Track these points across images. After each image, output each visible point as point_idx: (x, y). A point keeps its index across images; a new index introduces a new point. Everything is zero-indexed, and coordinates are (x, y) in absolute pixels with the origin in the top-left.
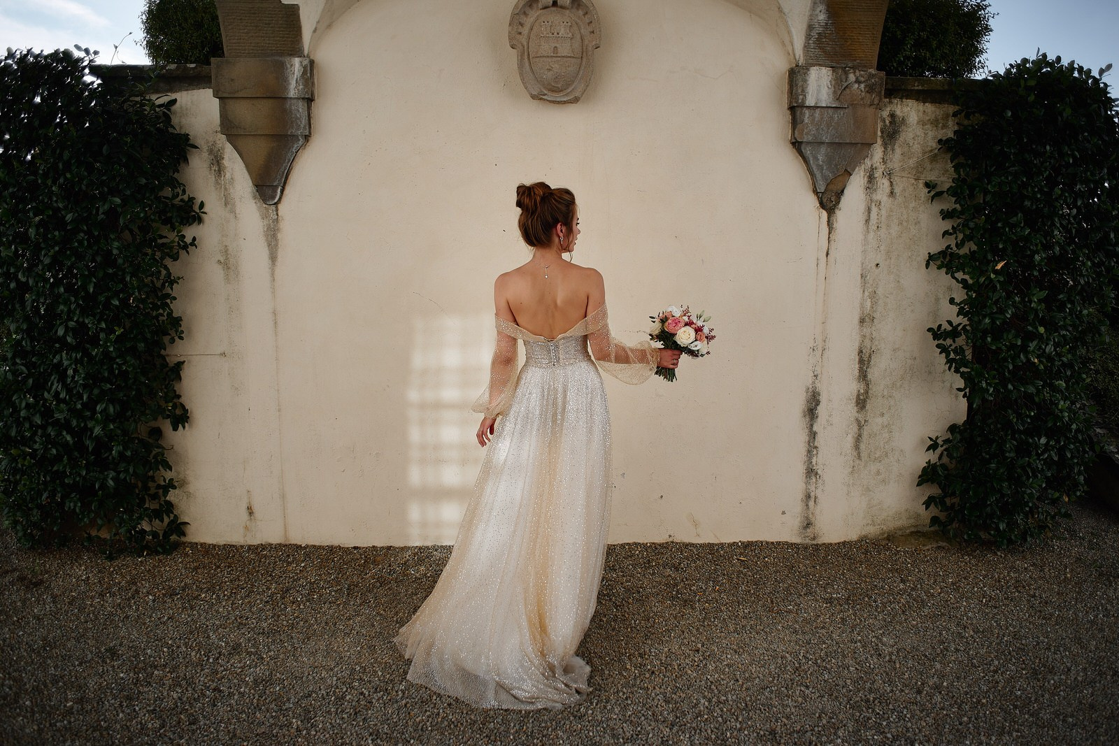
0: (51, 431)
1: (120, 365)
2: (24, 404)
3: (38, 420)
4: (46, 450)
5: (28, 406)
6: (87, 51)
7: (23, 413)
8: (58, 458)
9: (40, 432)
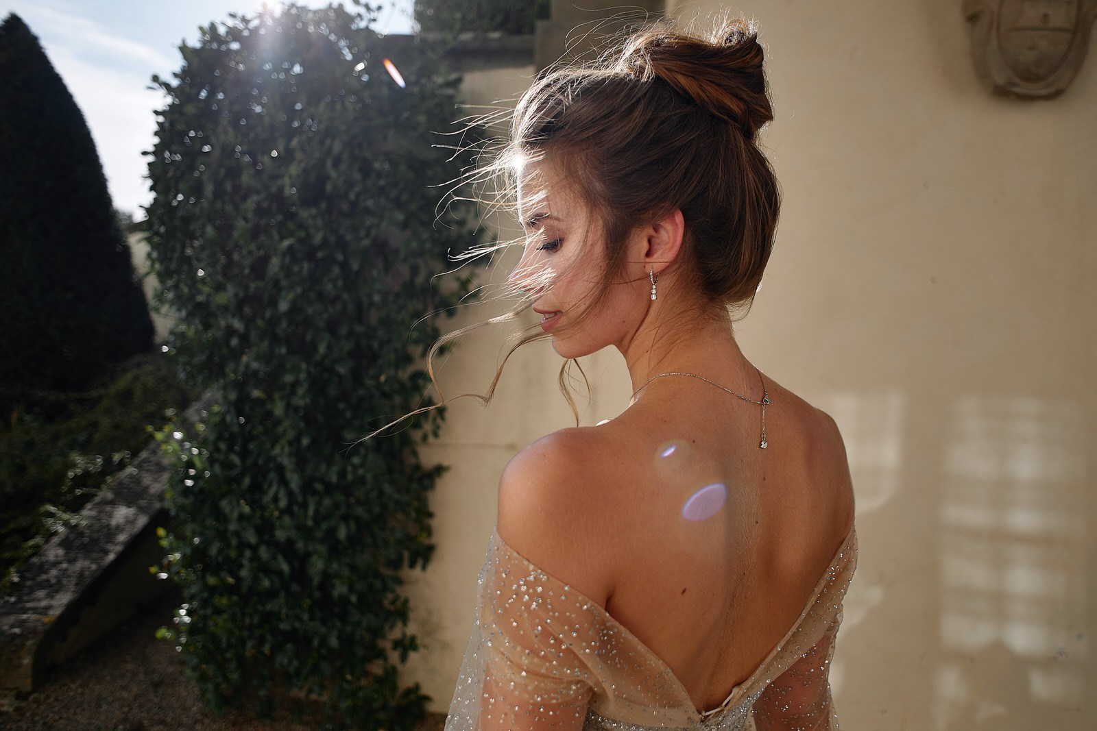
0: (264, 553)
1: (355, 467)
2: (235, 514)
3: (251, 537)
4: (256, 579)
5: (242, 517)
6: (367, 7)
7: (232, 527)
8: (272, 594)
9: (248, 553)
